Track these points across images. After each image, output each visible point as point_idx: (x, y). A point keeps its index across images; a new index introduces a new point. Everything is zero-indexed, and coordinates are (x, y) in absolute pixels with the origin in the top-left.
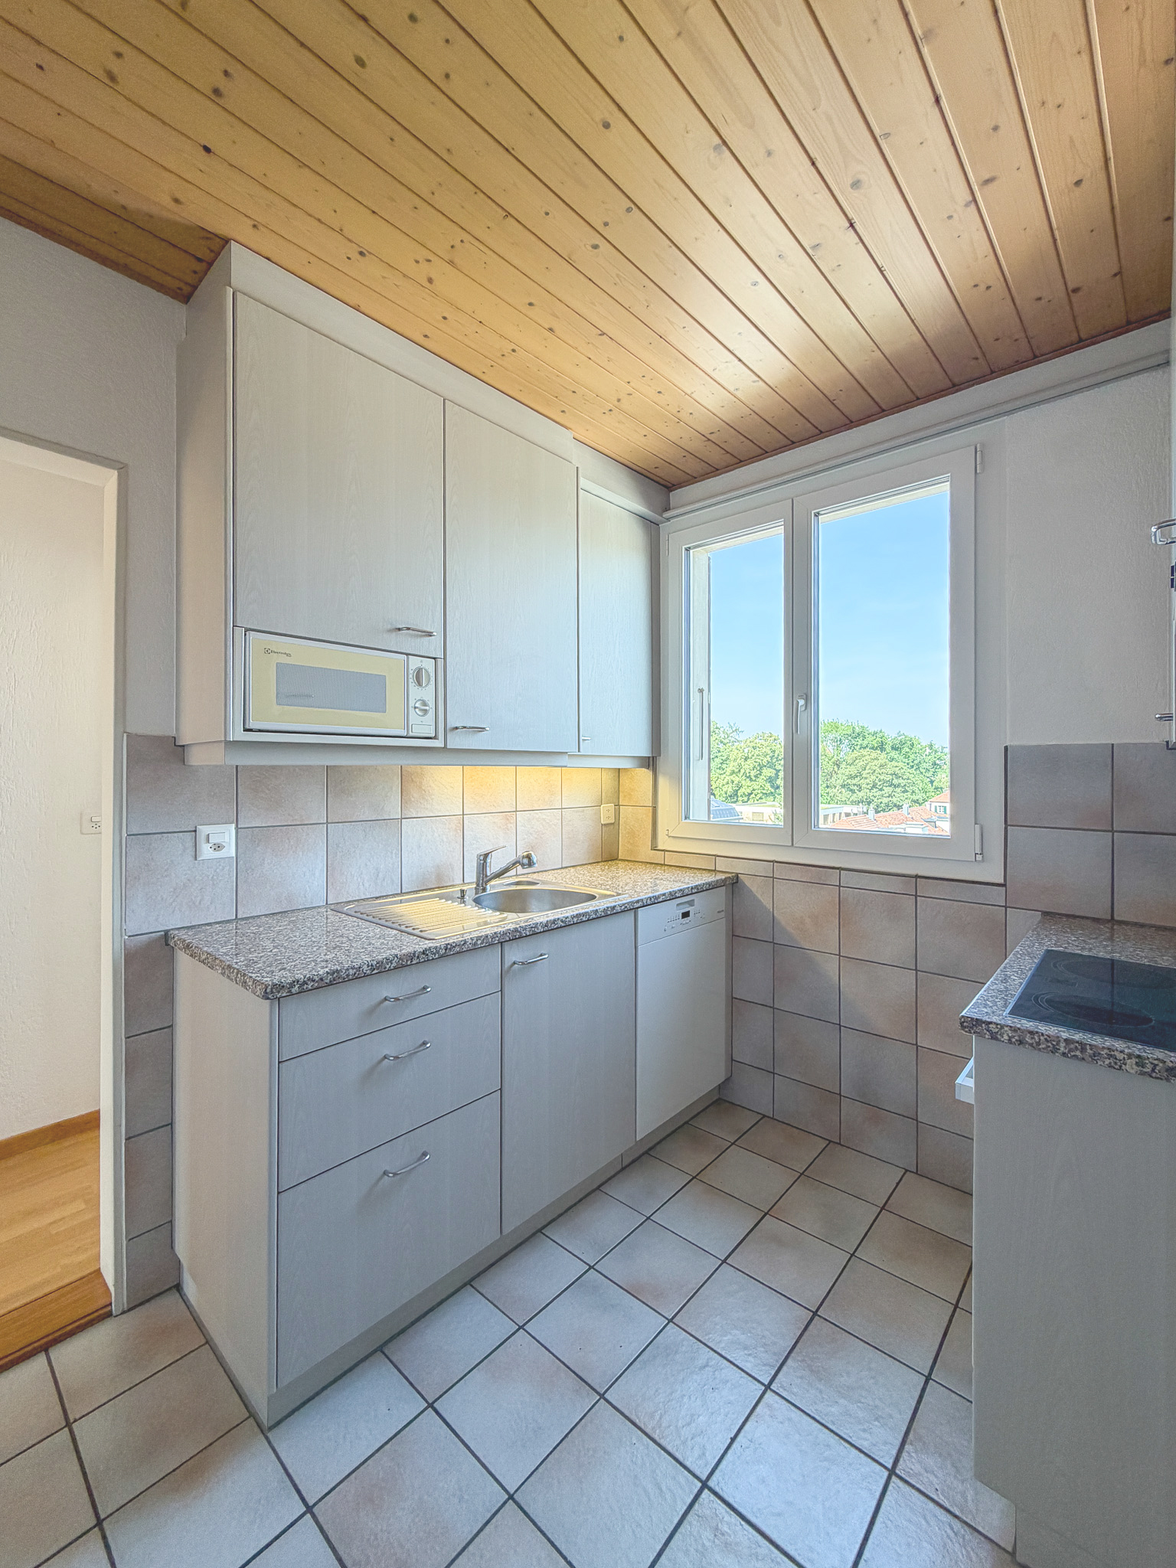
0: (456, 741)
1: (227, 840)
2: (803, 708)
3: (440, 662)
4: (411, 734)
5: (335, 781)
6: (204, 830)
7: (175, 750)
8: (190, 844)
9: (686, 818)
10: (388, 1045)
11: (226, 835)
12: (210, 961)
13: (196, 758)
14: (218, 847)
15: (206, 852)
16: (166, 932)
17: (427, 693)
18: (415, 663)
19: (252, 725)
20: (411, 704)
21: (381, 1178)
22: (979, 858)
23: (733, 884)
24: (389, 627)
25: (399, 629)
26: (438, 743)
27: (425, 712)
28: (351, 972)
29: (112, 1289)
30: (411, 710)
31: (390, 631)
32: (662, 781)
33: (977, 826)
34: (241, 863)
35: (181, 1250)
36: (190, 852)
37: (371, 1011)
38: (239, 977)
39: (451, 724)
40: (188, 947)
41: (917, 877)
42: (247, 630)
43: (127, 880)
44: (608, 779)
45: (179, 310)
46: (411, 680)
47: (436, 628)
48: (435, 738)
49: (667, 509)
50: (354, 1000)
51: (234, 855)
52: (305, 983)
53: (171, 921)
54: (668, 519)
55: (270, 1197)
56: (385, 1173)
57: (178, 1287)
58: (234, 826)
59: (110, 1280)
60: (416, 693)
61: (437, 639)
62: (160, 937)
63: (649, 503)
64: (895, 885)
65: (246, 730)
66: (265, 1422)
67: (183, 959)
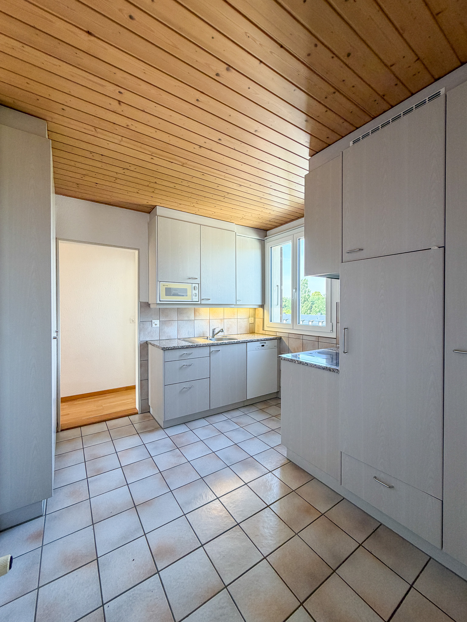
0: (203, 302)
1: (158, 323)
2: (295, 292)
3: (200, 285)
4: (193, 301)
5: (180, 311)
6: (153, 321)
7: (148, 305)
8: (151, 324)
9: (271, 321)
10: (184, 363)
11: (157, 322)
12: (153, 345)
13: (152, 306)
14: (156, 325)
15: (154, 325)
16: (147, 341)
17: (197, 292)
18: (194, 285)
19: (161, 300)
20: (193, 294)
21: (183, 389)
22: (331, 331)
23: (280, 339)
24: (188, 278)
25: (190, 278)
26: (199, 303)
27: (196, 296)
28: (177, 347)
29: (138, 410)
30: (193, 296)
31: (188, 279)
32: (265, 311)
33: (331, 323)
34: (160, 328)
35: (150, 404)
36: (151, 326)
37: (181, 356)
38: (158, 347)
39: (202, 298)
40: (150, 343)
41: (319, 337)
42: (160, 282)
43: (140, 330)
44: (252, 311)
45: (148, 215)
46: (193, 289)
47: (198, 276)
48: (198, 301)
49: (266, 236)
50: (178, 353)
51: (159, 326)
52: (169, 348)
53: (148, 339)
54: (266, 239)
55: (163, 386)
56: (184, 388)
57: (149, 412)
58: (159, 320)
59: (138, 409)
60: (194, 292)
61: (199, 279)
62: (146, 342)
63: (260, 236)
64: (313, 339)
65: (160, 301)
66: (163, 427)
67: (149, 346)
